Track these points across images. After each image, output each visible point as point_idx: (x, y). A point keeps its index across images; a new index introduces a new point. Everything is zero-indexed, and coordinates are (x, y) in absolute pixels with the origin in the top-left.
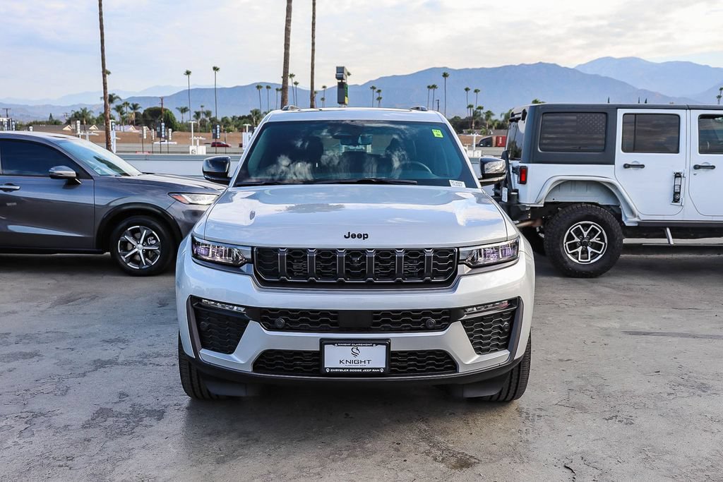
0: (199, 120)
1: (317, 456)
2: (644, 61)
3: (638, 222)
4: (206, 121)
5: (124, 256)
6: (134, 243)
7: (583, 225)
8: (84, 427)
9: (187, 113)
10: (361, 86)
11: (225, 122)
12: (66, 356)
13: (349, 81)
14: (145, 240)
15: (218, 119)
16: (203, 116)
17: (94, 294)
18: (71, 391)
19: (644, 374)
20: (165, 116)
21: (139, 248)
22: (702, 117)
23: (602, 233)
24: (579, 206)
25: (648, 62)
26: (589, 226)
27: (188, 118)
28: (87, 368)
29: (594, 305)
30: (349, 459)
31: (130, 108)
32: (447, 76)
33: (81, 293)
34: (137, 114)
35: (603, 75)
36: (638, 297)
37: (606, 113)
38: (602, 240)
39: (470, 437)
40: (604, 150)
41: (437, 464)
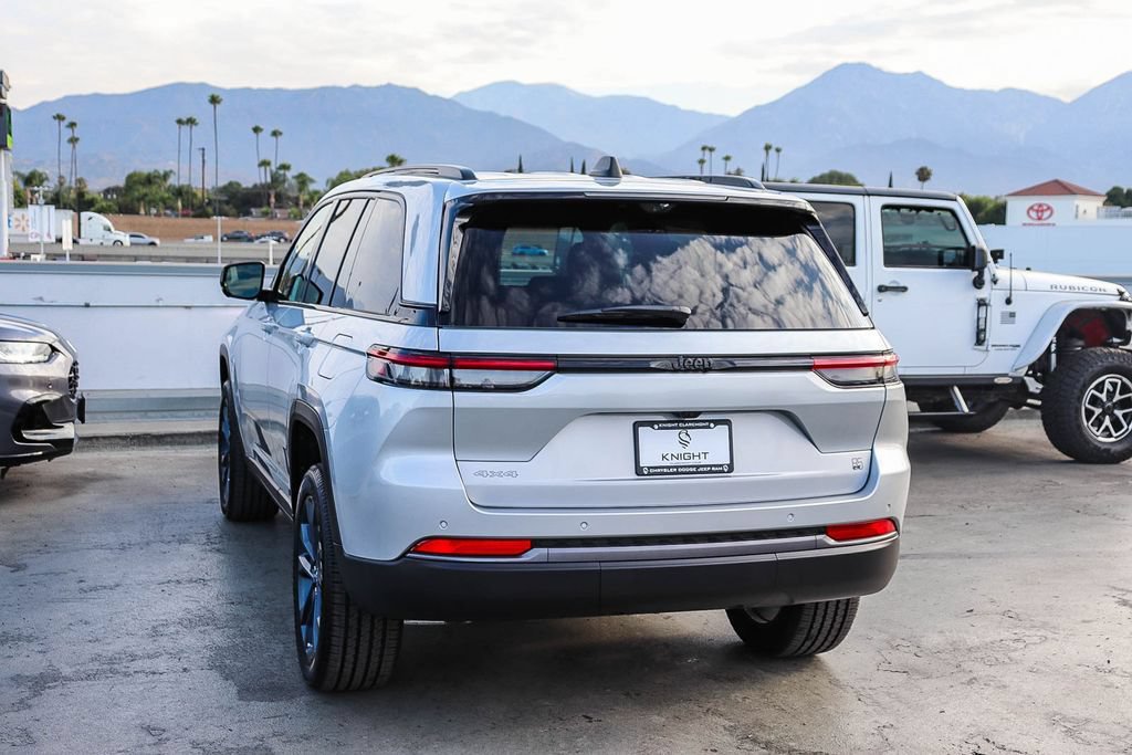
2: (573, 91)
19: (956, 616)
35: (503, 113)
39: (806, 728)
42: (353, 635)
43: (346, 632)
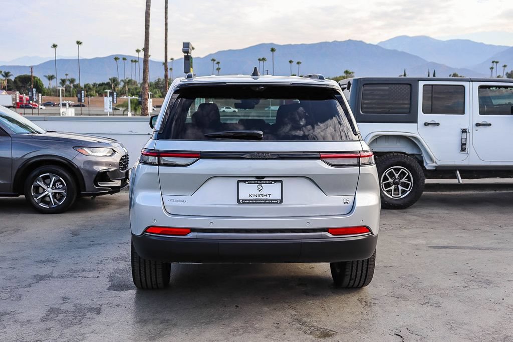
0: (65, 86)
1: (221, 333)
2: (433, 39)
3: (436, 167)
4: (70, 87)
5: (36, 198)
6: (45, 187)
7: (395, 169)
8: (42, 321)
9: (54, 80)
10: (203, 58)
11: (88, 88)
12: (10, 273)
13: (193, 54)
14: (54, 184)
15: (81, 85)
16: (68, 83)
17: (15, 228)
18: (24, 297)
19: (446, 275)
20: (34, 82)
21: (49, 191)
22: (481, 87)
23: (409, 175)
24: (392, 154)
25: (435, 40)
26: (399, 169)
27: (55, 84)
28: (30, 281)
29: (405, 228)
30: (245, 334)
31: (3, 75)
32: (274, 51)
33: (5, 228)
34: (9, 81)
35: (400, 50)
36: (437, 222)
37: (410, 85)
38: (409, 180)
39: (328, 318)
40: (409, 112)
41: (307, 336)
42: (143, 266)
43: (140, 265)
